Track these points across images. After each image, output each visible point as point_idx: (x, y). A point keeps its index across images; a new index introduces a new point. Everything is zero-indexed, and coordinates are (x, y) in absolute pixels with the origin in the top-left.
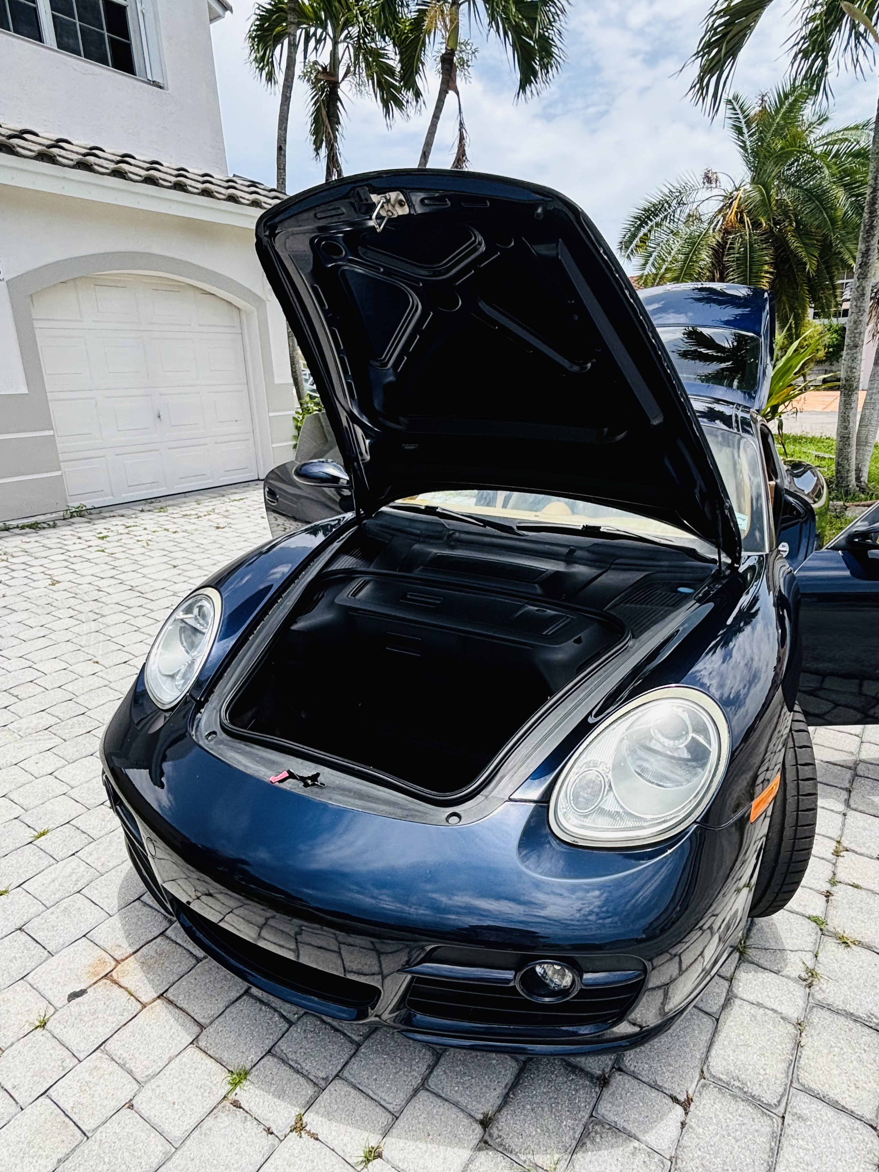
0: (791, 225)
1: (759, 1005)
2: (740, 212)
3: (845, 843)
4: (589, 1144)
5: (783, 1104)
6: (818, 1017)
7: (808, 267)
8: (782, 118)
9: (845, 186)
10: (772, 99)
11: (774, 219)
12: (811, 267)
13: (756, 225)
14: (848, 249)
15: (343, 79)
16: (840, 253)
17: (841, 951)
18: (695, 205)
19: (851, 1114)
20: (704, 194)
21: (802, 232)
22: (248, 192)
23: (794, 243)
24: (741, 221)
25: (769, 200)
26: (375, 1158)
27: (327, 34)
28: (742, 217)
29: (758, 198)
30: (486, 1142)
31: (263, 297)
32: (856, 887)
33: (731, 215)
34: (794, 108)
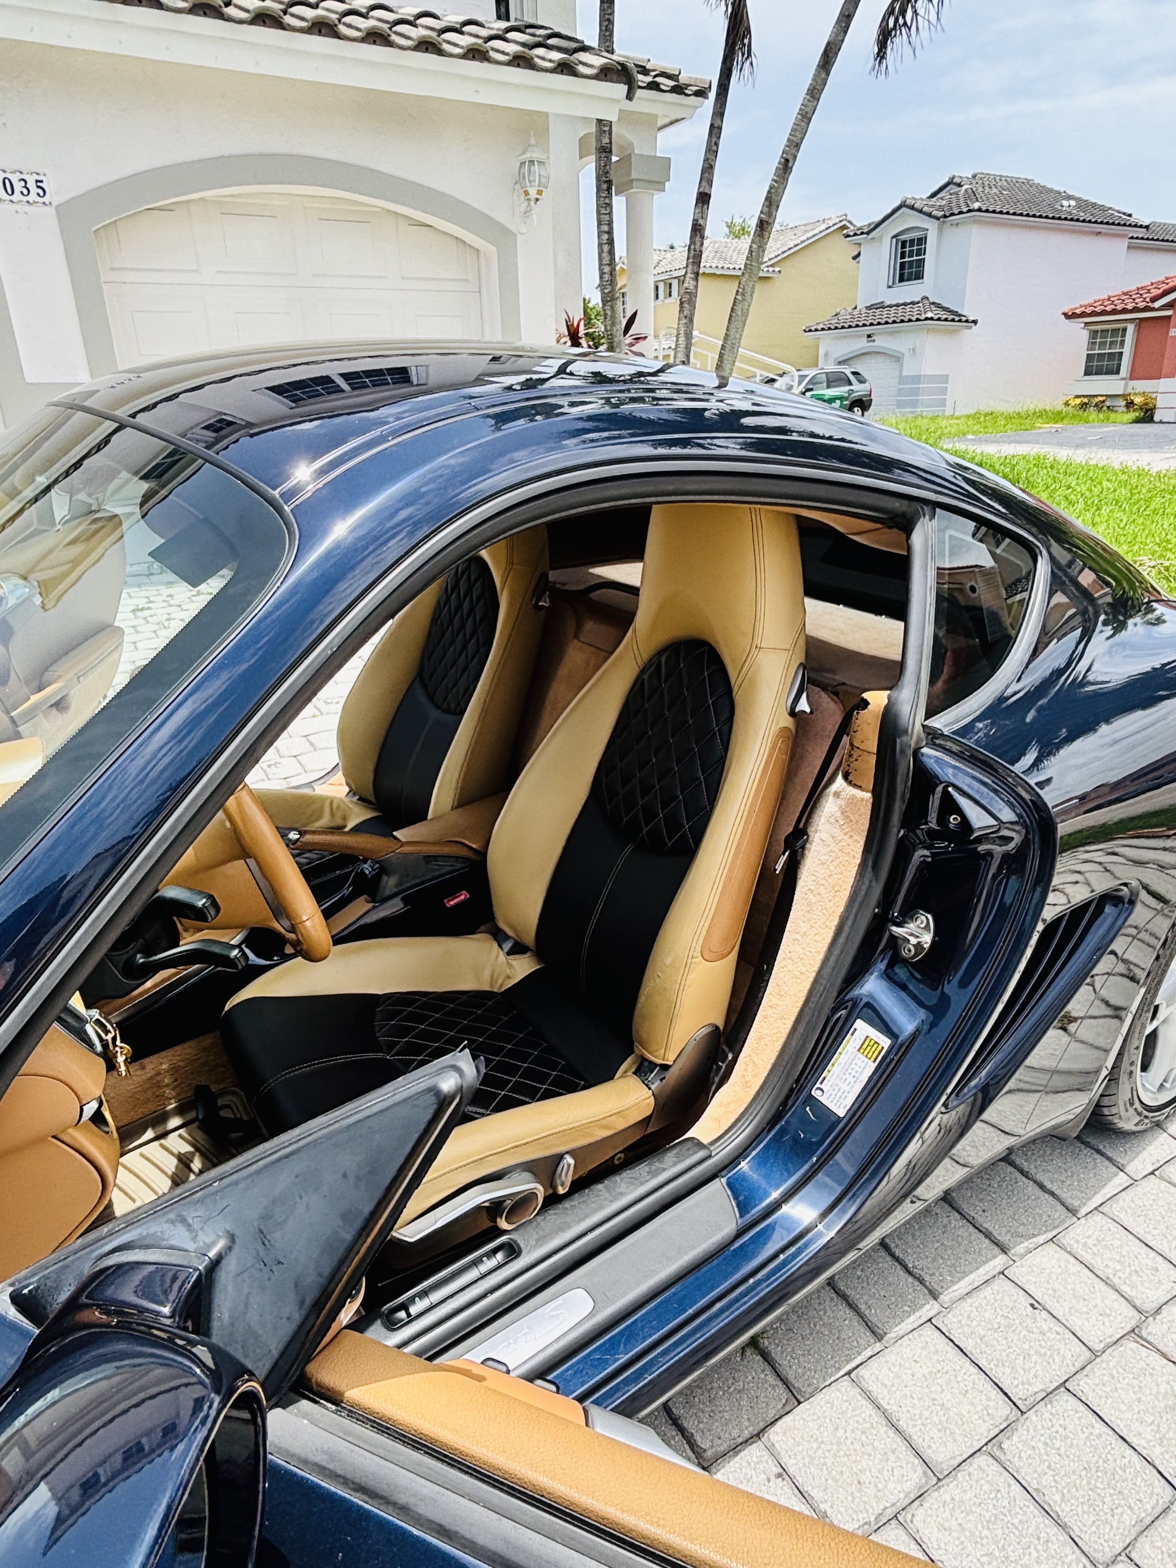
31: (512, 228)
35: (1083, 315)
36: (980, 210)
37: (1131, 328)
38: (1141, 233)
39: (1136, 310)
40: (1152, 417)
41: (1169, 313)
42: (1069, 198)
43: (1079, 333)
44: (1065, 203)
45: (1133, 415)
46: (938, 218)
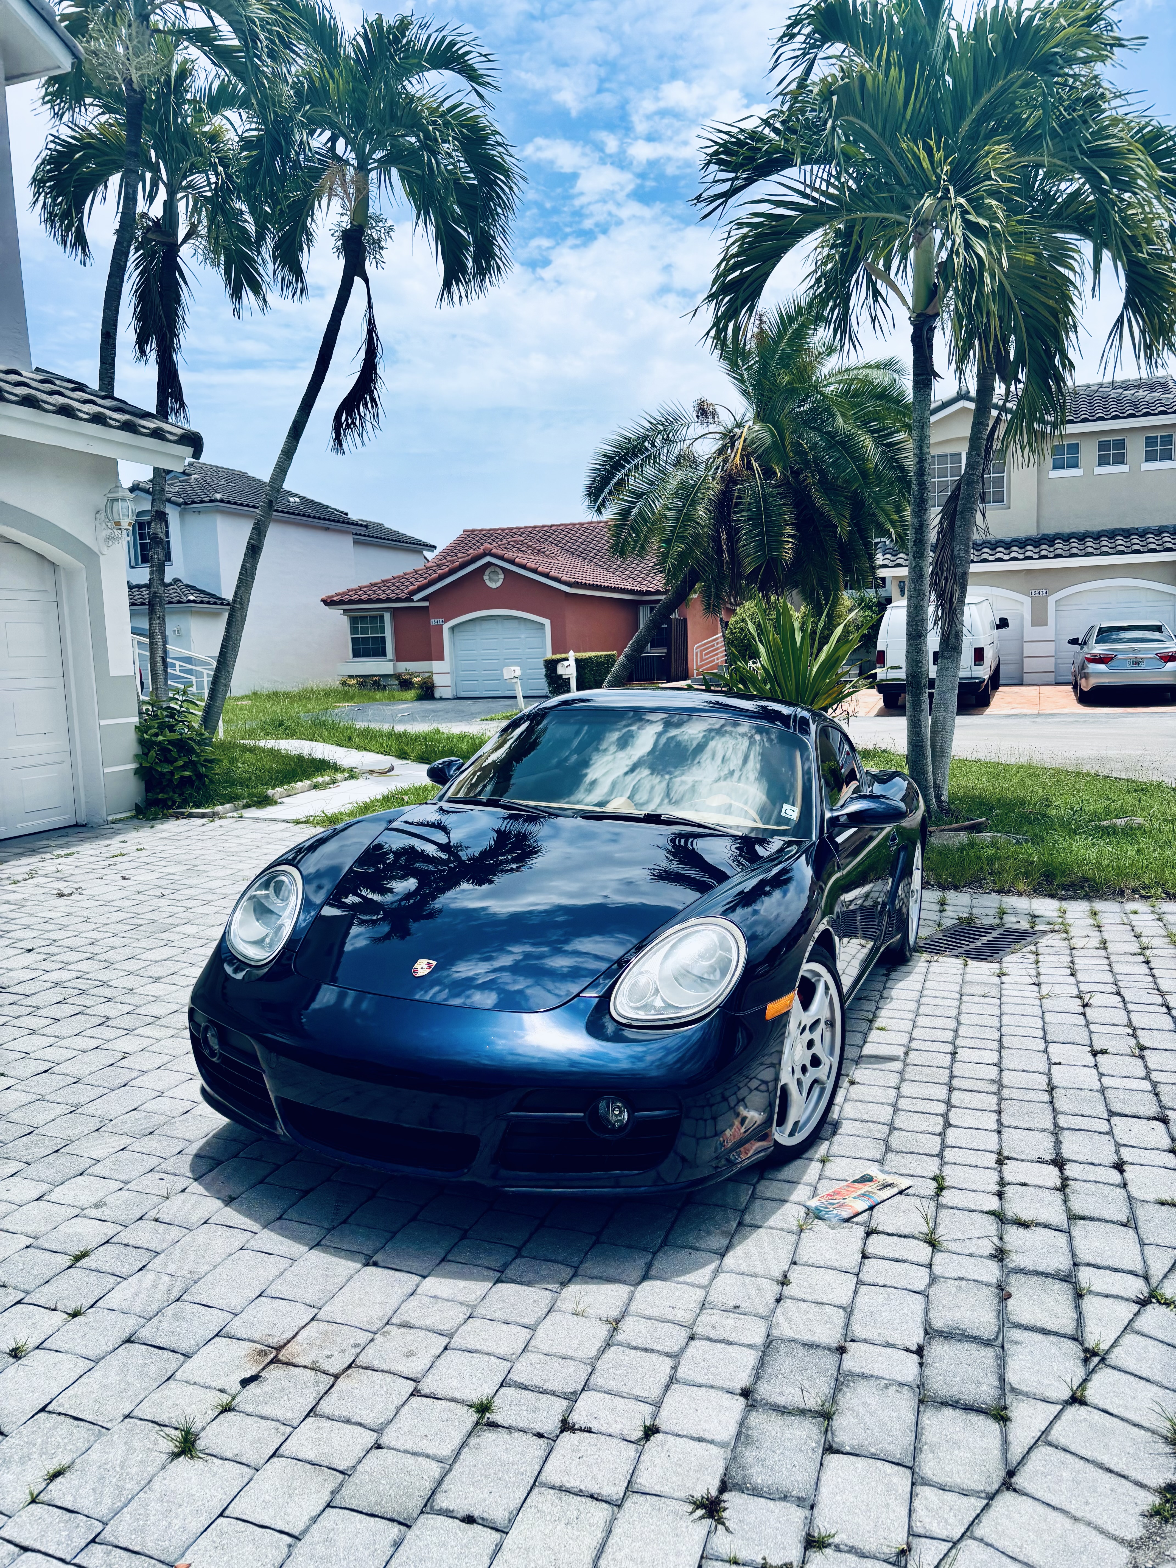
0: (813, 476)
1: (961, 1279)
2: (746, 455)
3: (1006, 1154)
4: (845, 1389)
5: (1001, 1338)
6: (1014, 1279)
7: (839, 529)
8: (788, 345)
9: (873, 432)
10: (772, 320)
11: (791, 468)
12: (843, 529)
13: (768, 473)
14: (883, 510)
15: (185, 241)
16: (874, 514)
17: (1022, 1232)
18: (688, 443)
19: (1057, 1334)
20: (697, 429)
21: (827, 487)
22: (79, 401)
23: (819, 500)
24: (749, 467)
25: (783, 444)
26: (654, 1433)
27: (161, 178)
28: (749, 462)
29: (769, 441)
30: (752, 1406)
31: (96, 550)
32: (1024, 1185)
33: (735, 458)
34: (800, 335)
35: (341, 602)
36: (222, 501)
37: (387, 617)
38: (362, 531)
39: (388, 600)
40: (433, 694)
41: (426, 604)
42: (296, 495)
43: (338, 619)
44: (291, 499)
45: (412, 694)
46: (179, 505)
